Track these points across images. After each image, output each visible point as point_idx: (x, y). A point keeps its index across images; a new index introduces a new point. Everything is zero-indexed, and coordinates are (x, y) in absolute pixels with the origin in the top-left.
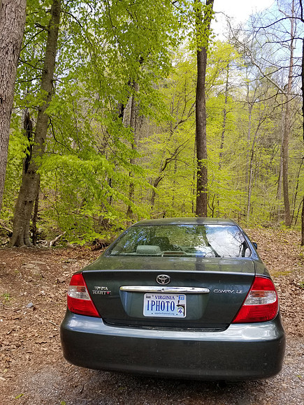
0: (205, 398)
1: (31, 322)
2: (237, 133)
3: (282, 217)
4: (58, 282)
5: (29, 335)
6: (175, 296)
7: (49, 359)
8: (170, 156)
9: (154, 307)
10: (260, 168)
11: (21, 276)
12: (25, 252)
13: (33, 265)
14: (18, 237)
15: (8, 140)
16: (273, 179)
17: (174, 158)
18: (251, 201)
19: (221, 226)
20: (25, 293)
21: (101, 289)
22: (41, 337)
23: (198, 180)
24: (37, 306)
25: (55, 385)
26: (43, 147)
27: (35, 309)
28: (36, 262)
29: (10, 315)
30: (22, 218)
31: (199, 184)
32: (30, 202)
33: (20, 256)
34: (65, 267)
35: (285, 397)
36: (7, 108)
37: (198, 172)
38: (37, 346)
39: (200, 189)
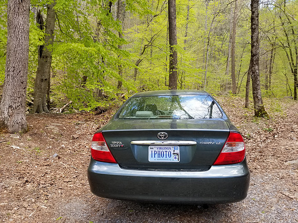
0: (191, 216)
1: (58, 167)
2: (197, 24)
3: (229, 88)
4: (74, 138)
5: (58, 176)
6: (171, 147)
7: (75, 192)
8: (147, 43)
9: (156, 155)
10: (213, 51)
11: (45, 134)
12: (45, 117)
13: (54, 127)
14: (38, 106)
15: (28, 32)
16: (223, 59)
17: (150, 44)
18: (207, 76)
19: (191, 96)
20: (51, 147)
21: (117, 143)
22: (67, 177)
23: (170, 61)
24: (61, 156)
25: (83, 210)
26: (53, 37)
27: (59, 158)
28: (55, 124)
29: (42, 162)
30: (41, 92)
31: (171, 64)
32: (46, 80)
33: (42, 120)
34: (77, 127)
35: (245, 213)
36: (26, 7)
37: (171, 56)
38: (66, 184)
39: (172, 68)
